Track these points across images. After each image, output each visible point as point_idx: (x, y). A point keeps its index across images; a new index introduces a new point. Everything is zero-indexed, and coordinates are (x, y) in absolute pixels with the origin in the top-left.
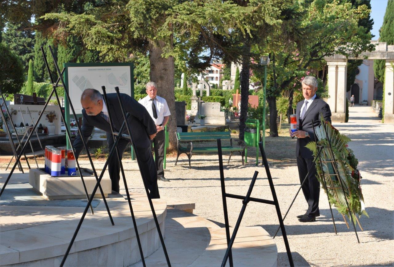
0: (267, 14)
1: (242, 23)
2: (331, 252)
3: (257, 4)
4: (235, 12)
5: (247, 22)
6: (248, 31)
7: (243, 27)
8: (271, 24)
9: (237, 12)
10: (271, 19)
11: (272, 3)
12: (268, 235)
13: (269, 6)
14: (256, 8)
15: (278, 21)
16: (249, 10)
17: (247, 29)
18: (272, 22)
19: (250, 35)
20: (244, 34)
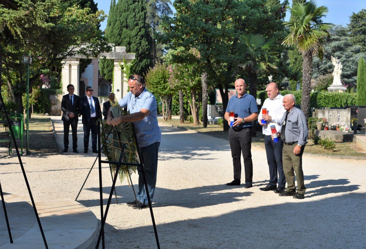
0: (38, 18)
1: (12, 25)
2: (124, 217)
3: (28, 9)
4: (6, 16)
5: (18, 25)
6: (19, 33)
7: (13, 29)
8: (43, 26)
9: (8, 16)
10: (42, 22)
11: (43, 8)
12: (79, 205)
13: (41, 10)
14: (27, 12)
15: (49, 24)
16: (21, 13)
17: (18, 31)
18: (43, 25)
19: (21, 36)
20: (15, 35)
